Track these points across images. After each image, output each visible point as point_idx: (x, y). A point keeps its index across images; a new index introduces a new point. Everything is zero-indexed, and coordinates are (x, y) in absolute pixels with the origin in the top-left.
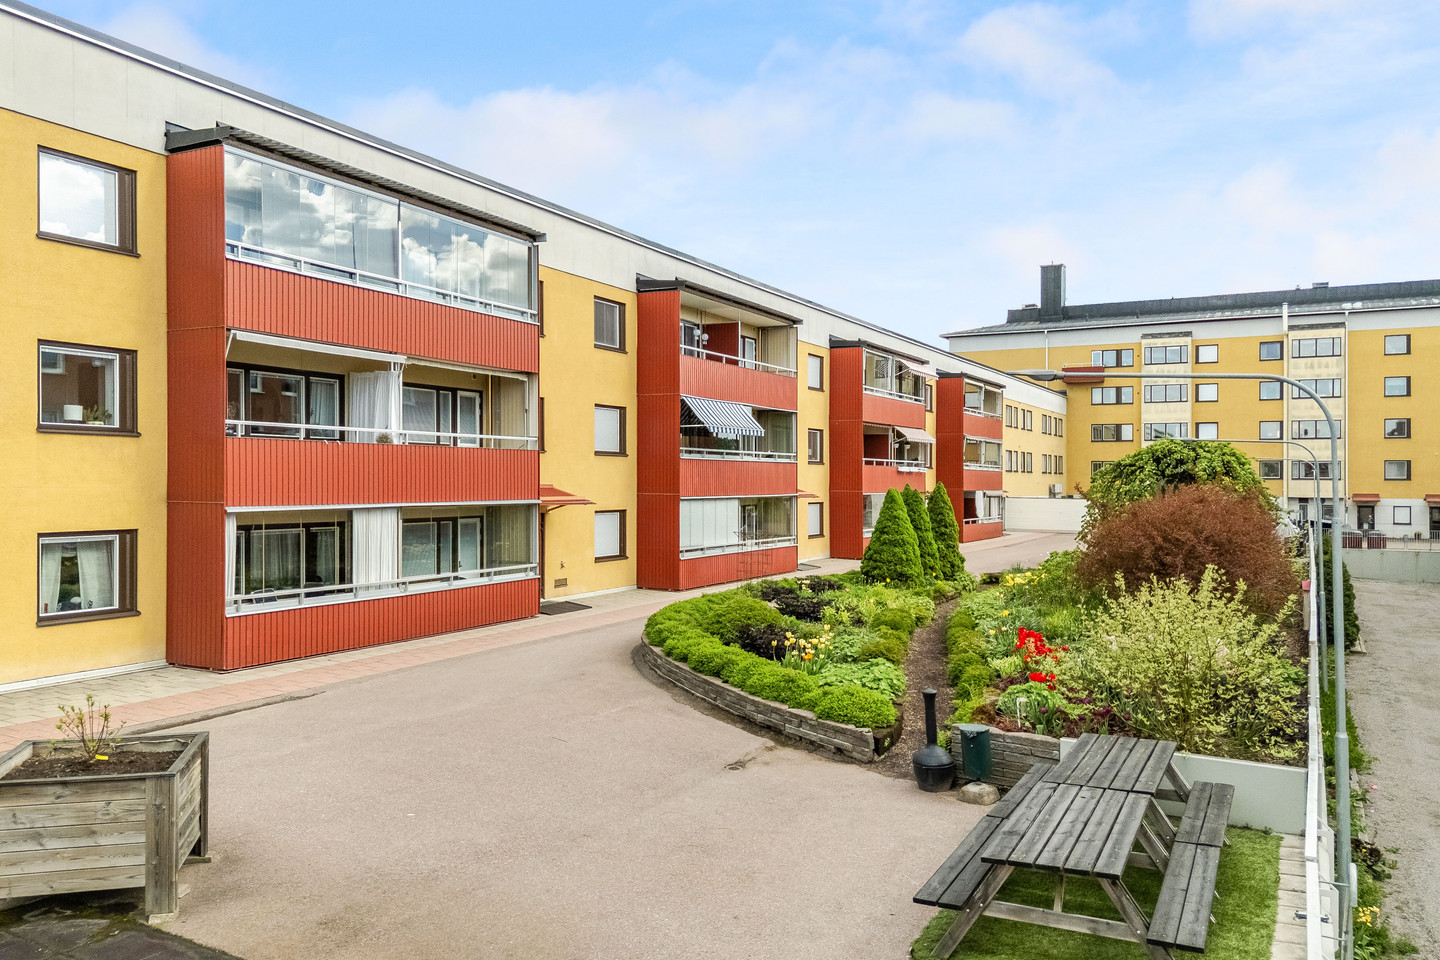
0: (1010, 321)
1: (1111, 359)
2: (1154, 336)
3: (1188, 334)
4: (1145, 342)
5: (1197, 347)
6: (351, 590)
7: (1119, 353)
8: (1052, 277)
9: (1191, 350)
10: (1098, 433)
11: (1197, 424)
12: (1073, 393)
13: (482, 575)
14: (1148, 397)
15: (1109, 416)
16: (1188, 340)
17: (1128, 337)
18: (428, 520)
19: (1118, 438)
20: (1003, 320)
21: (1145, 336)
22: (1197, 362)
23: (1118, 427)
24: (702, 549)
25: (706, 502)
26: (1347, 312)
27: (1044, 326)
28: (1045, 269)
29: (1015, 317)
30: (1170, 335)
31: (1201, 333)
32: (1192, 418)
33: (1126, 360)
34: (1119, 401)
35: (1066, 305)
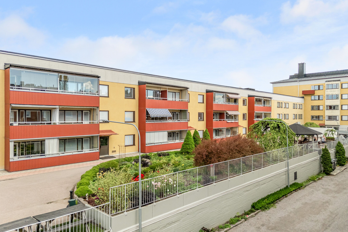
0: (290, 78)
1: (317, 88)
2: (329, 81)
3: (340, 80)
4: (326, 83)
5: (342, 84)
6: (44, 155)
7: (319, 86)
8: (302, 66)
9: (340, 85)
10: (313, 108)
11: (342, 105)
12: (306, 97)
13: (90, 150)
14: (327, 98)
15: (316, 103)
16: (339, 82)
17: (321, 82)
18: (75, 139)
19: (319, 109)
20: (288, 78)
21: (326, 81)
22: (342, 88)
23: (319, 106)
24: (154, 143)
25: (155, 133)
27: (298, 79)
29: (291, 77)
30: (334, 81)
31: (343, 80)
32: (340, 104)
33: (321, 88)
34: (319, 99)
35: (306, 73)
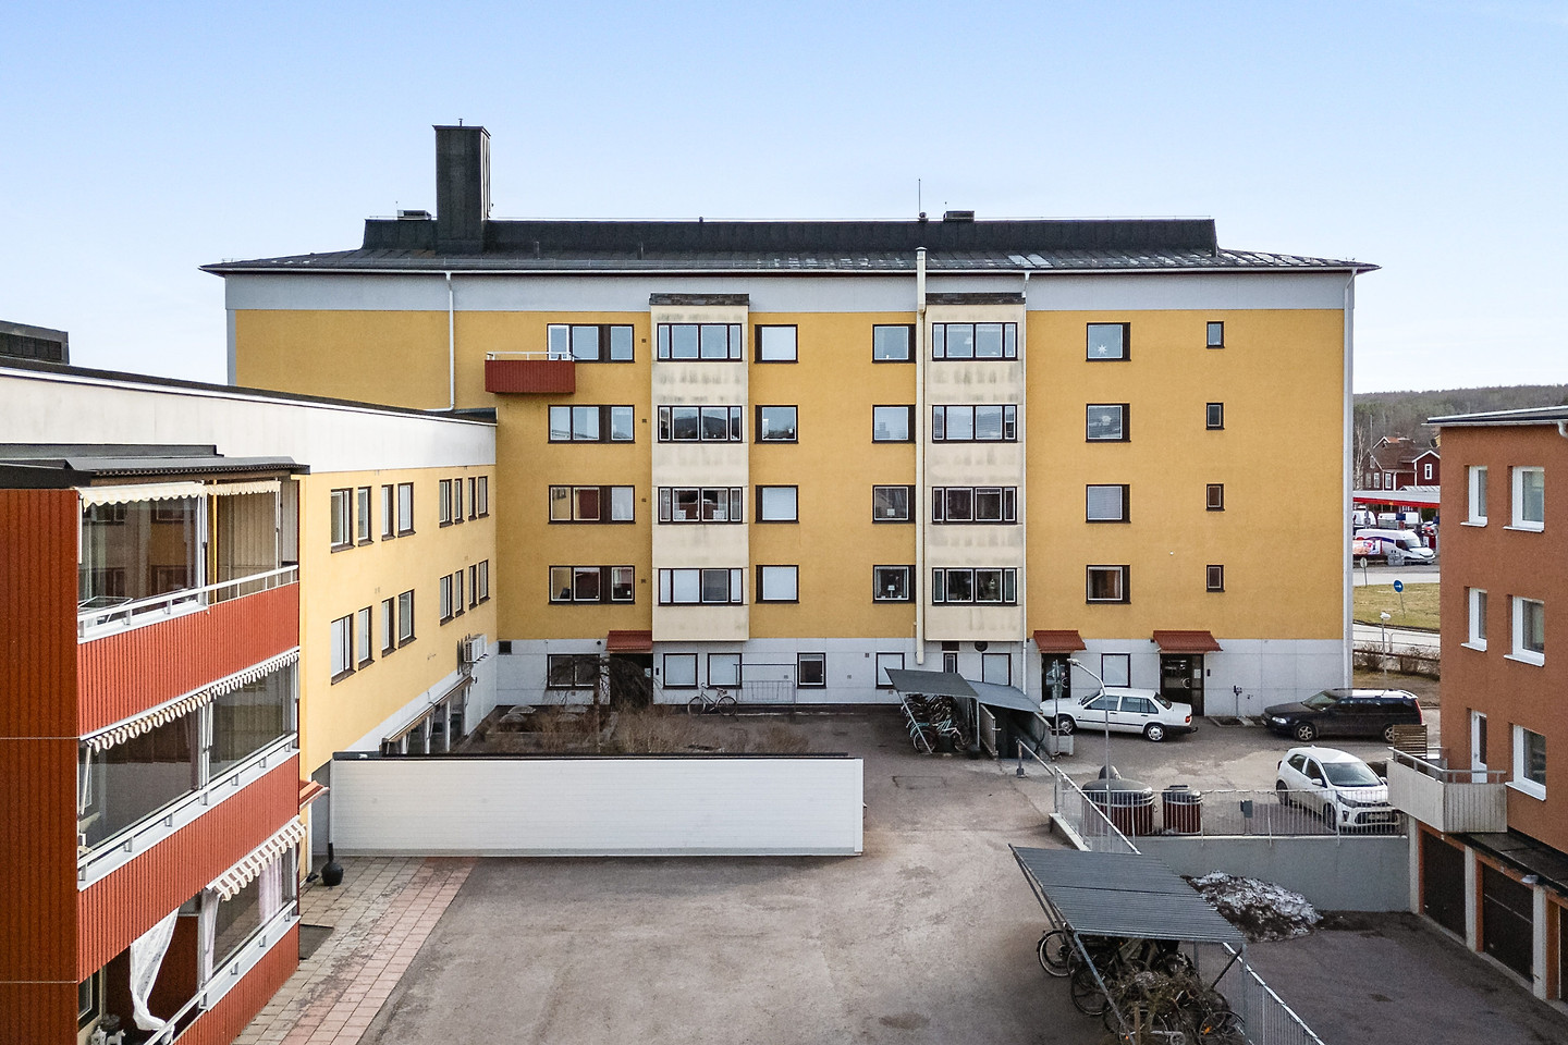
0: (369, 245)
1: (588, 346)
2: (673, 299)
3: (741, 300)
4: (658, 312)
5: (758, 329)
7: (604, 330)
8: (460, 153)
9: (747, 334)
11: (760, 490)
12: (511, 416)
15: (587, 466)
16: (742, 311)
17: (622, 299)
19: (606, 517)
21: (657, 299)
22: (758, 359)
23: (605, 492)
26: (1027, 273)
27: (445, 263)
28: (443, 133)
29: (381, 236)
30: (709, 300)
31: (769, 297)
32: (751, 479)
33: (618, 349)
34: (605, 436)
